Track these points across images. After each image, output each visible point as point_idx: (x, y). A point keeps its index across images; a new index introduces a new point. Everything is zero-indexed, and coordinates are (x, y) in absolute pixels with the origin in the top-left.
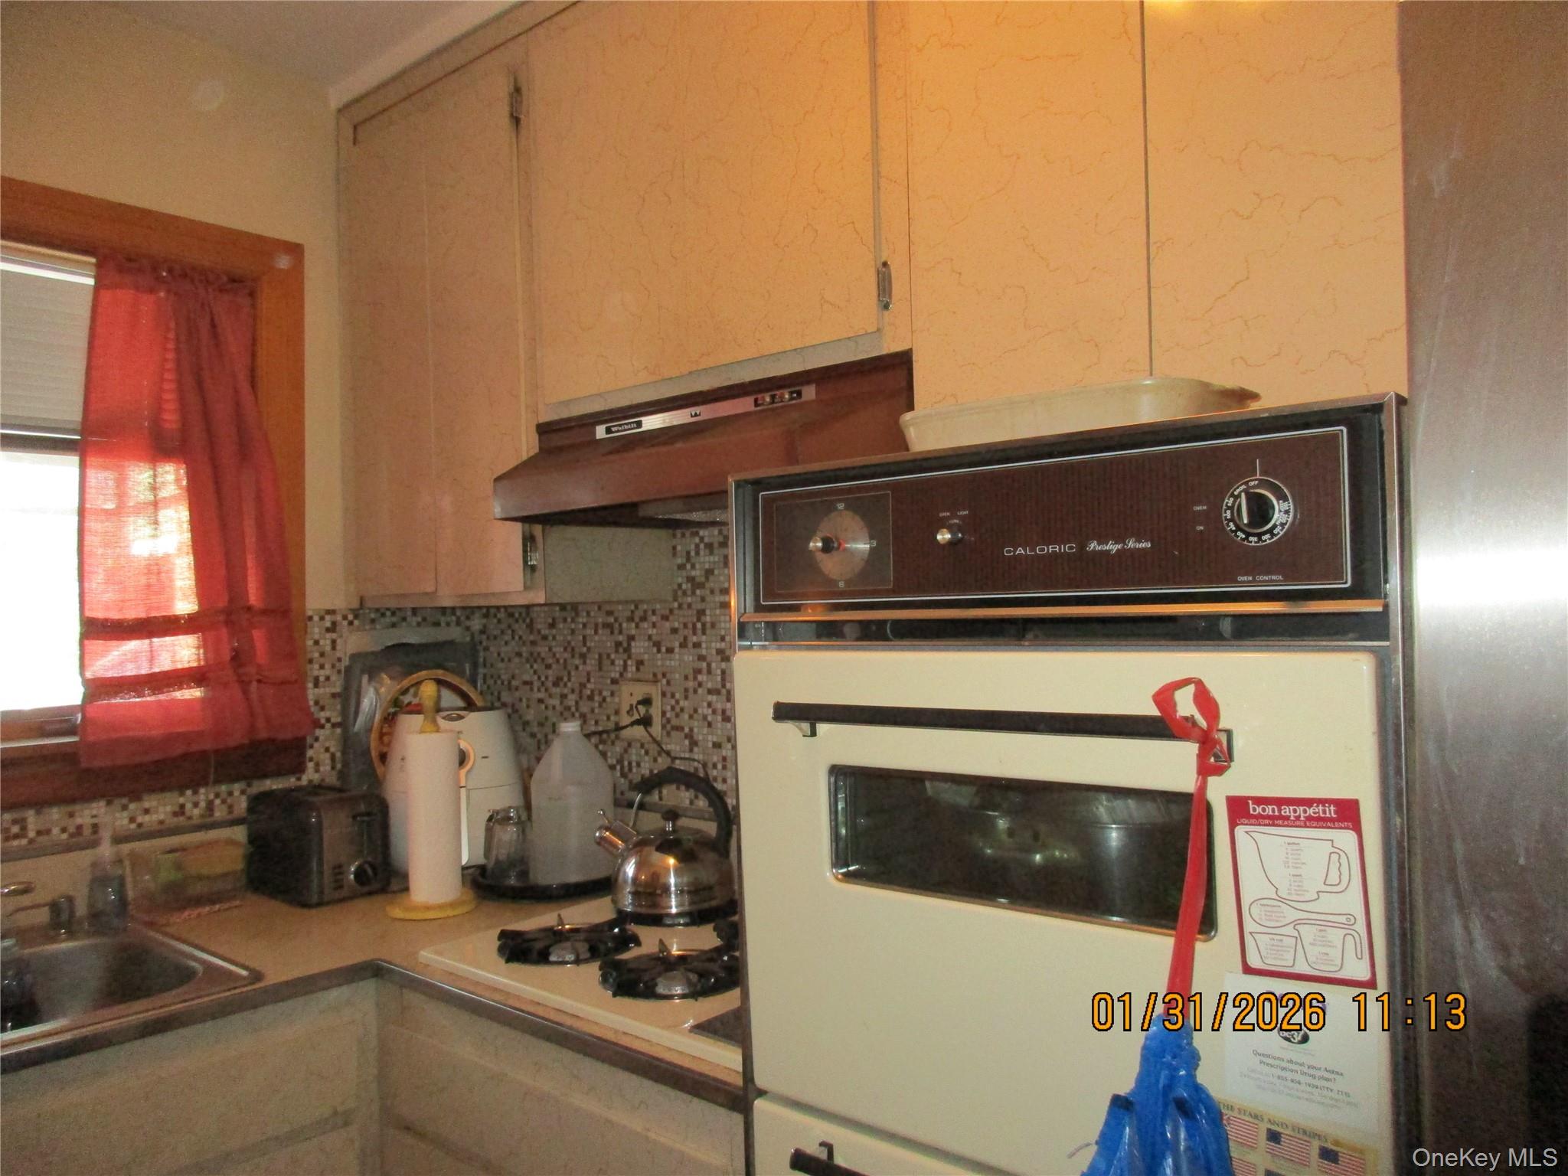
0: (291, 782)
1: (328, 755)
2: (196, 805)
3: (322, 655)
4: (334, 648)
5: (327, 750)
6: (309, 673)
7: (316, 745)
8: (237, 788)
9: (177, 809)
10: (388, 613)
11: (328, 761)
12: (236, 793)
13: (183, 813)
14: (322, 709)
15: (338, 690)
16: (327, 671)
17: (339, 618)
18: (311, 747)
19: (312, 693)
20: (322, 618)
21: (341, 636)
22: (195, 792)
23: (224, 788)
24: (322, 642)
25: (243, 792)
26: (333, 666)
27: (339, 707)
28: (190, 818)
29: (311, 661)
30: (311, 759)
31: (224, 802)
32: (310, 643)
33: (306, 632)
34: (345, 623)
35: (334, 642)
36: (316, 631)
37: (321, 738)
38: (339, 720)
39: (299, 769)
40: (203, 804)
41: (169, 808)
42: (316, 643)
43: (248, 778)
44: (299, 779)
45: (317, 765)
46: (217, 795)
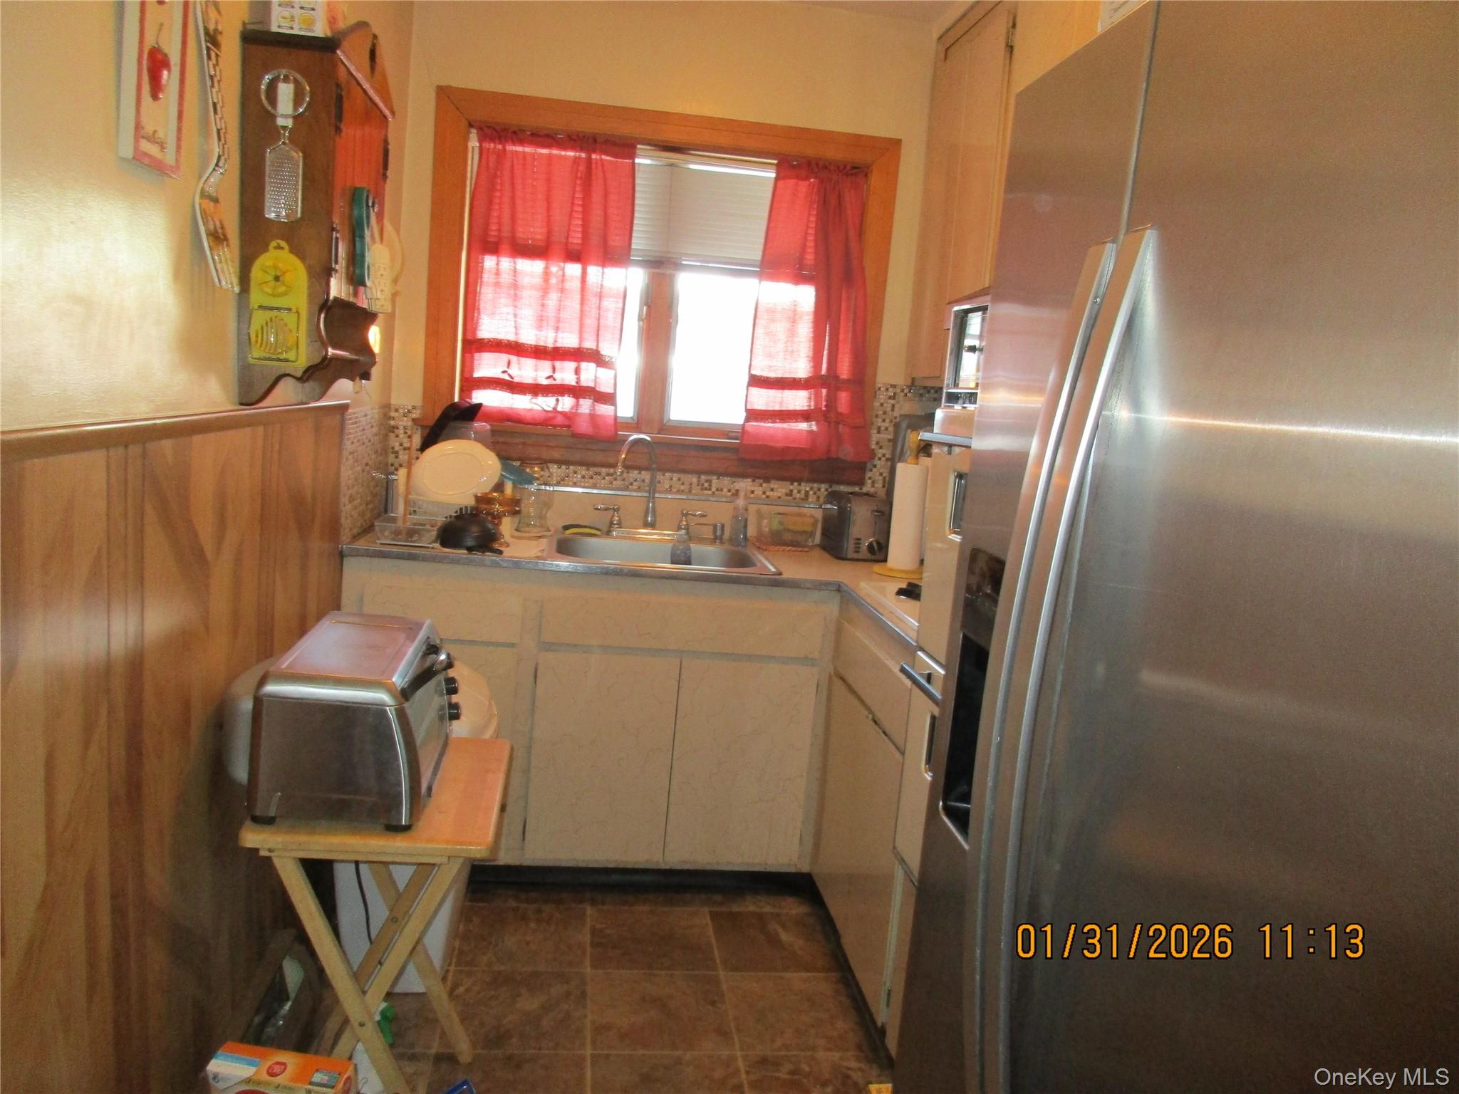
0: (857, 489)
1: (881, 478)
2: (799, 492)
3: (885, 413)
4: (893, 410)
5: (881, 474)
6: (875, 424)
7: (874, 470)
8: (823, 487)
9: (788, 492)
10: (932, 391)
11: (881, 482)
12: (823, 490)
13: (791, 495)
14: (881, 448)
15: (892, 438)
16: (887, 424)
17: (898, 390)
18: (871, 470)
19: (875, 437)
20: (887, 390)
21: (898, 402)
22: (800, 485)
23: (816, 485)
24: (885, 405)
25: (826, 490)
26: (891, 421)
27: (891, 448)
28: (795, 499)
29: (877, 416)
30: (870, 478)
31: (815, 493)
32: (877, 404)
33: (875, 397)
34: (902, 394)
35: (893, 406)
36: (882, 397)
37: (878, 466)
38: (890, 457)
39: (861, 483)
40: (803, 492)
41: (784, 491)
42: (882, 405)
43: (831, 482)
44: (861, 489)
45: (873, 483)
46: (811, 489)
